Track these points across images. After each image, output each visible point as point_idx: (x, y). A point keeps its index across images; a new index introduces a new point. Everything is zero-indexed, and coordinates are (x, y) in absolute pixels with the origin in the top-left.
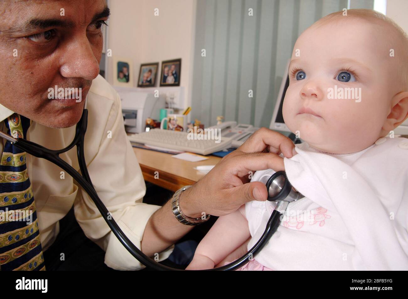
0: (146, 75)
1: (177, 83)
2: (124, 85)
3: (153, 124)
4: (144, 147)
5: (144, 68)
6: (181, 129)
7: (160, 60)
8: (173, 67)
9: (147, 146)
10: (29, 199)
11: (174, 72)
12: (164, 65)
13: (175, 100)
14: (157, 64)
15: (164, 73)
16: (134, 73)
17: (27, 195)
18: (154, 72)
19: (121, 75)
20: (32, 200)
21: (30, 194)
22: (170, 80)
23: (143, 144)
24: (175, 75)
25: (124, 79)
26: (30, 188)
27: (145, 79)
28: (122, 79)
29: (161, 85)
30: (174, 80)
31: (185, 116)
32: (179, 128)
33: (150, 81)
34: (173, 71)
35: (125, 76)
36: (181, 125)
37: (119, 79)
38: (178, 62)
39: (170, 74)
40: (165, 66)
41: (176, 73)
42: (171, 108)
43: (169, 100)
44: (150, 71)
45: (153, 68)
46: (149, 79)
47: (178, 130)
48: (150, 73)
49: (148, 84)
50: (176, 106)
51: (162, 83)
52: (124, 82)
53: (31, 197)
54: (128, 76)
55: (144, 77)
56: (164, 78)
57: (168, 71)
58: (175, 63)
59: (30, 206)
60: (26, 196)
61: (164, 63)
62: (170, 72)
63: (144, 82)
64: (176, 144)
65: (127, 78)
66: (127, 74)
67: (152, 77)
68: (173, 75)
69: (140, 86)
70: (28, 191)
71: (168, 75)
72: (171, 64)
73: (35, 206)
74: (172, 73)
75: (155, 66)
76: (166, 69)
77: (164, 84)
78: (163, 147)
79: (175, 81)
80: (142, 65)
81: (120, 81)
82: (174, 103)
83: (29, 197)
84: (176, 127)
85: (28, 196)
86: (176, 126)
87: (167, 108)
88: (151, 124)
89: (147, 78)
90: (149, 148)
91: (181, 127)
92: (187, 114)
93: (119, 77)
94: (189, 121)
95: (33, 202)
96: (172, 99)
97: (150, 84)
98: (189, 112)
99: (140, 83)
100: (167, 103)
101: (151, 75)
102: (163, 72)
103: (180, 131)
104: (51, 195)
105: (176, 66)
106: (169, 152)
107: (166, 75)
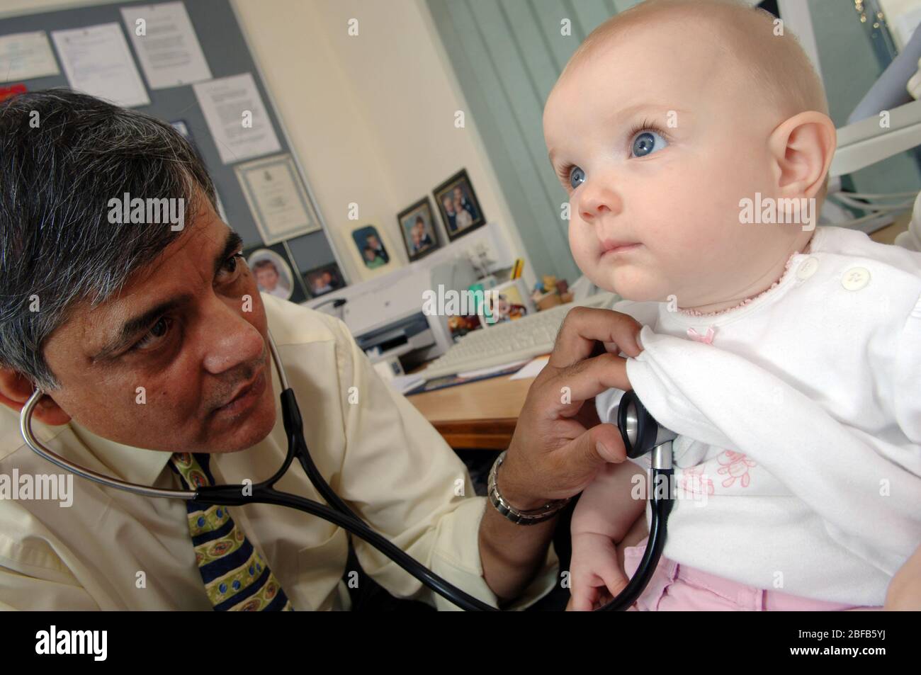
0: (415, 231)
1: (478, 220)
2: (382, 272)
3: (463, 323)
4: (456, 381)
5: (404, 219)
6: (522, 311)
7: (427, 190)
8: (457, 192)
9: (463, 376)
10: (260, 574)
11: (463, 202)
12: (439, 196)
13: (491, 256)
14: (425, 201)
15: (446, 212)
16: (391, 238)
17: (253, 569)
18: (426, 219)
19: (370, 254)
20: (266, 572)
21: (258, 565)
22: (464, 219)
23: (454, 376)
24: (468, 207)
25: (379, 260)
26: (254, 554)
27: (417, 239)
28: (374, 261)
29: (452, 239)
30: (470, 217)
31: (517, 280)
32: (516, 311)
33: (428, 241)
34: (460, 201)
35: (377, 253)
36: (517, 301)
37: (369, 264)
38: (462, 179)
39: (458, 209)
40: (443, 198)
41: (468, 202)
42: (488, 275)
43: (477, 261)
44: (419, 220)
45: (421, 212)
46: (424, 238)
47: (515, 315)
48: (420, 225)
49: (425, 247)
50: (497, 267)
51: (453, 233)
52: (381, 264)
53: (263, 568)
54: (384, 249)
55: (413, 237)
56: (451, 222)
57: (452, 203)
58: (456, 183)
59: (267, 584)
60: (251, 570)
61: (436, 192)
62: (456, 204)
63: (418, 246)
64: (513, 349)
65: (383, 256)
66: (379, 248)
67: (428, 229)
68: (464, 207)
69: (414, 258)
70: (253, 562)
71: (456, 213)
72: (450, 188)
73: (276, 582)
74: (460, 204)
75: (424, 206)
76: (447, 203)
77: (456, 233)
78: (492, 366)
79: (474, 218)
80: (400, 216)
81: (372, 268)
82: (490, 263)
83: (258, 571)
84: (510, 312)
85: (256, 568)
86: (508, 309)
87: (481, 277)
88: (461, 326)
89: (420, 236)
90: (465, 378)
91: (518, 307)
92: (520, 276)
93: (366, 260)
94: (531, 287)
95: (268, 576)
96: (483, 255)
97: (430, 245)
98: (521, 269)
99: (412, 253)
100: (476, 269)
101: (423, 227)
102: (442, 210)
103: (521, 315)
104: (300, 551)
105: (460, 187)
106: (504, 372)
107: (451, 214)
